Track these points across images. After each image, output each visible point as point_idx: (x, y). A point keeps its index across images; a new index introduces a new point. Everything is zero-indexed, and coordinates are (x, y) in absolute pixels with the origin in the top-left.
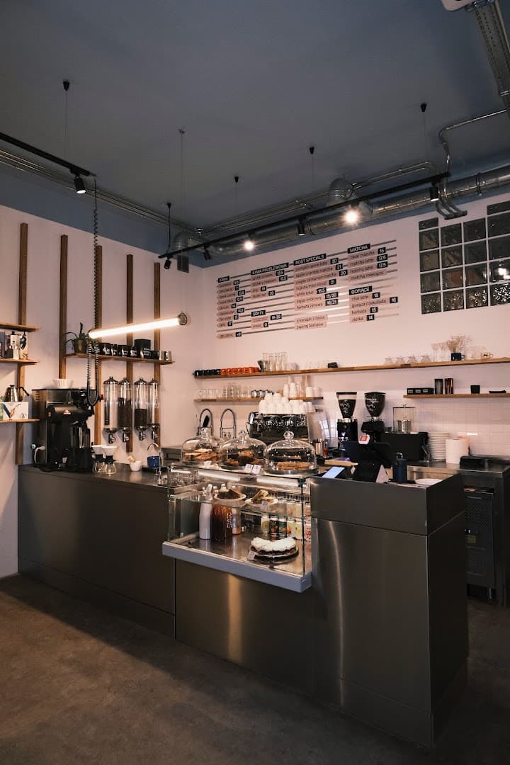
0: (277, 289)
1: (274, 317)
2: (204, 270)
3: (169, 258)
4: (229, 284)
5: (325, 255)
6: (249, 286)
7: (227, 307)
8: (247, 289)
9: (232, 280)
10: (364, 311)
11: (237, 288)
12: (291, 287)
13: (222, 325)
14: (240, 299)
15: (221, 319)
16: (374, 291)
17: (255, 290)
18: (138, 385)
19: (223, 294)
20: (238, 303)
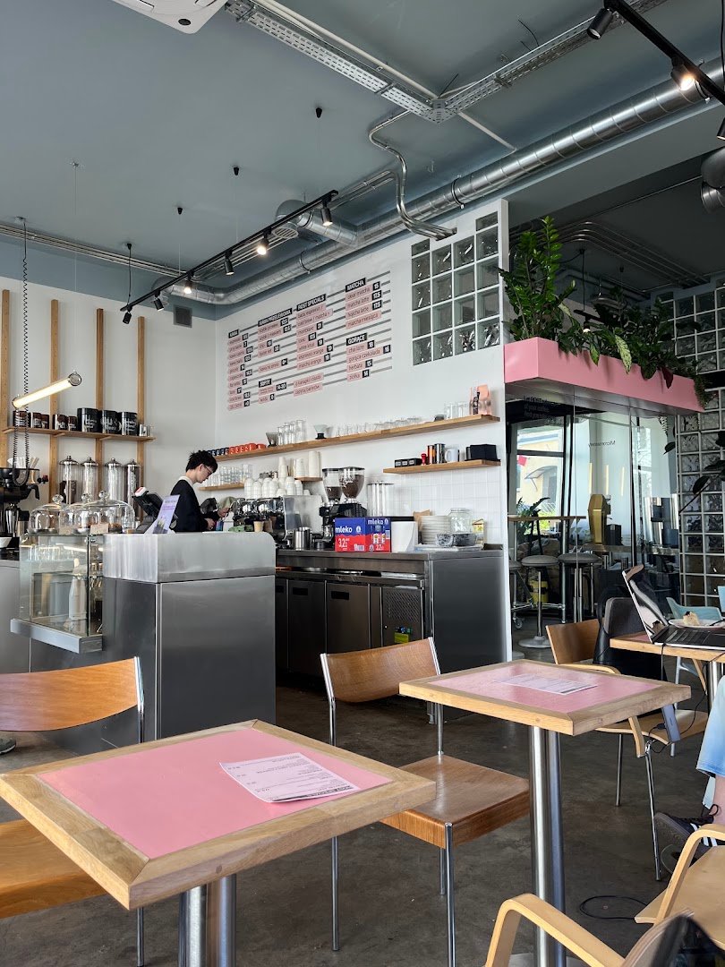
0: (282, 343)
1: (279, 387)
2: (217, 322)
3: (129, 311)
4: (239, 339)
5: (324, 295)
6: (256, 340)
7: (237, 369)
8: (255, 345)
9: (241, 334)
10: (359, 366)
11: (245, 345)
12: (294, 339)
13: (231, 393)
14: (248, 358)
15: (231, 385)
16: (369, 339)
17: (262, 346)
18: (108, 467)
19: (233, 353)
20: (247, 363)
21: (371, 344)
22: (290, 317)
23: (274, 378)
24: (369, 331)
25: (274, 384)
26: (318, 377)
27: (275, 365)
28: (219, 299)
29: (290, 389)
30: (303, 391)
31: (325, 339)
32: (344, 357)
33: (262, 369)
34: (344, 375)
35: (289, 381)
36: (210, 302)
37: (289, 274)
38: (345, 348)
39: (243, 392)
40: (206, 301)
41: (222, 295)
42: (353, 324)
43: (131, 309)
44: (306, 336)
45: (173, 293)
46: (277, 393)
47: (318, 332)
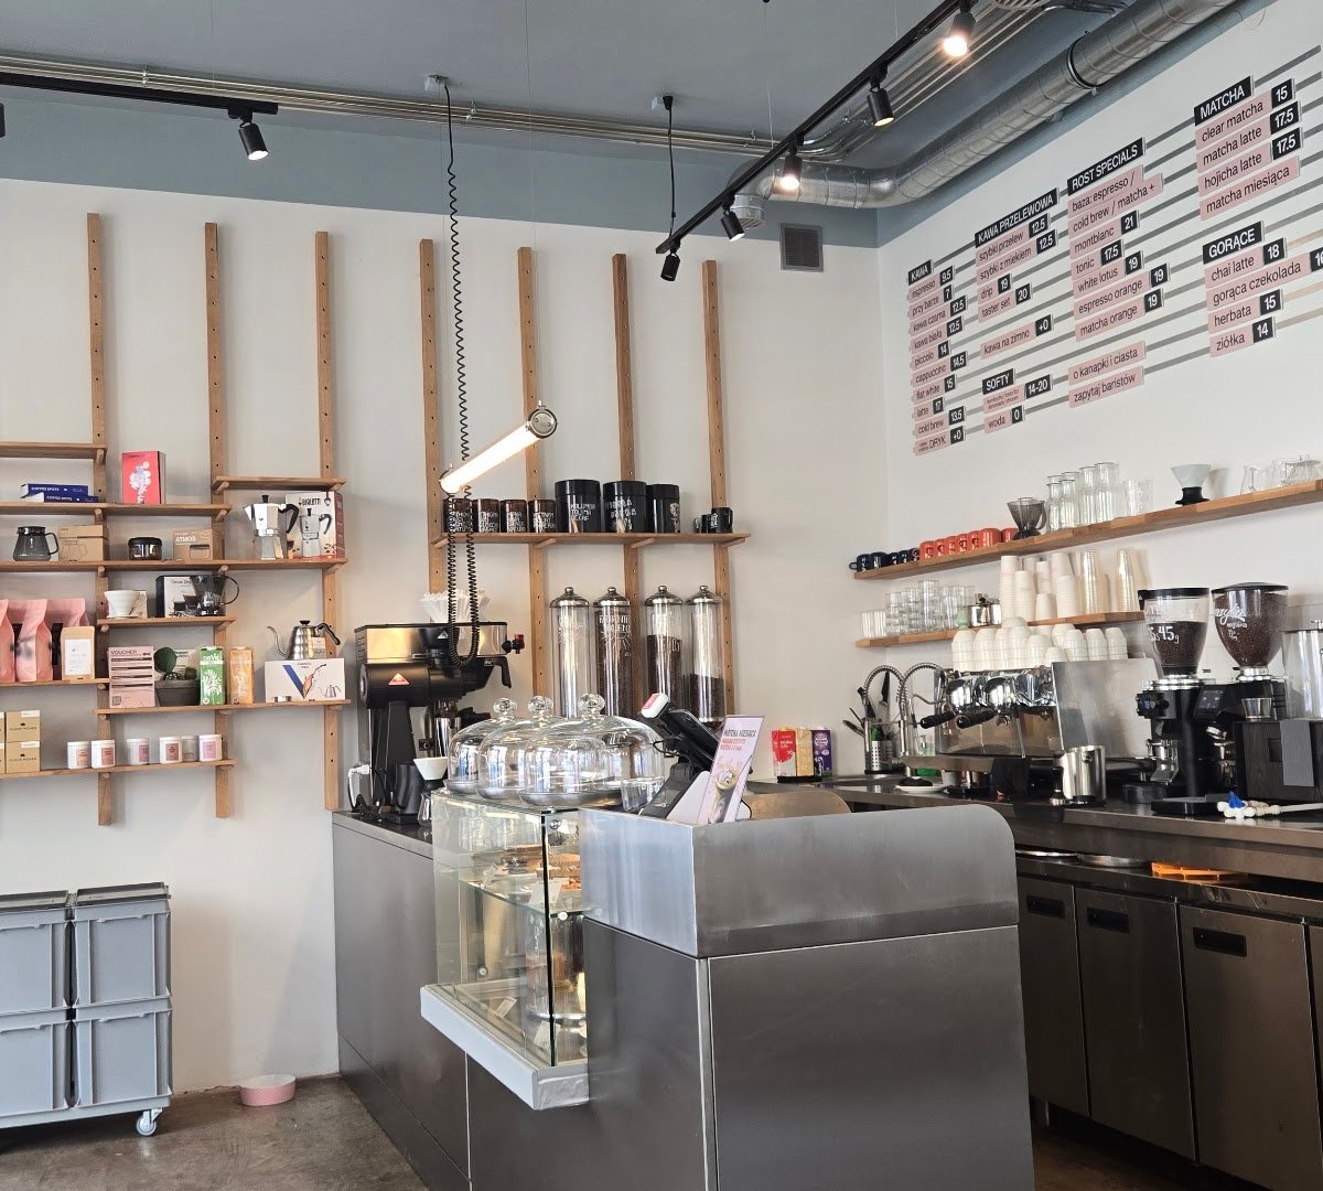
0: (1035, 280)
1: (1032, 389)
2: (881, 251)
3: (674, 251)
4: (931, 285)
5: (1139, 142)
6: (973, 280)
7: (930, 356)
8: (970, 292)
9: (937, 271)
10: (1244, 312)
11: (947, 295)
12: (1065, 265)
13: (921, 412)
14: (955, 327)
15: (920, 395)
16: (1268, 238)
17: (986, 293)
18: (652, 605)
19: (919, 318)
20: (953, 339)
21: (1273, 252)
22: (1052, 212)
23: (1017, 366)
24: (1266, 218)
25: (1020, 382)
26: (1131, 354)
27: (1022, 335)
28: (882, 196)
29: (1057, 391)
30: (1095, 392)
31: (1145, 255)
32: (1199, 295)
33: (989, 349)
34: (1202, 341)
35: (1055, 372)
36: (859, 204)
37: (1042, 106)
38: (1200, 270)
39: (947, 409)
40: (850, 204)
41: (885, 185)
42: (1219, 204)
43: (678, 244)
44: (1094, 252)
45: (773, 197)
46: (1028, 404)
47: (1127, 238)
